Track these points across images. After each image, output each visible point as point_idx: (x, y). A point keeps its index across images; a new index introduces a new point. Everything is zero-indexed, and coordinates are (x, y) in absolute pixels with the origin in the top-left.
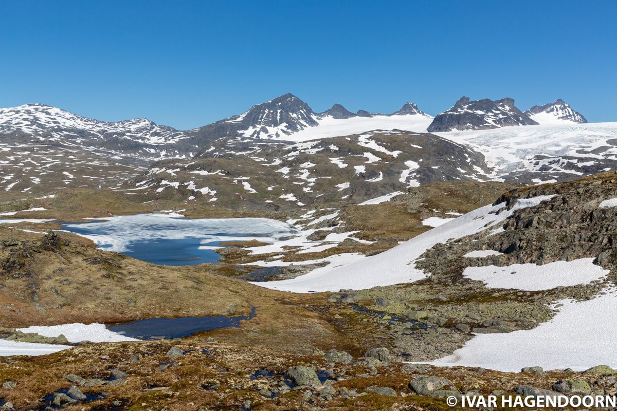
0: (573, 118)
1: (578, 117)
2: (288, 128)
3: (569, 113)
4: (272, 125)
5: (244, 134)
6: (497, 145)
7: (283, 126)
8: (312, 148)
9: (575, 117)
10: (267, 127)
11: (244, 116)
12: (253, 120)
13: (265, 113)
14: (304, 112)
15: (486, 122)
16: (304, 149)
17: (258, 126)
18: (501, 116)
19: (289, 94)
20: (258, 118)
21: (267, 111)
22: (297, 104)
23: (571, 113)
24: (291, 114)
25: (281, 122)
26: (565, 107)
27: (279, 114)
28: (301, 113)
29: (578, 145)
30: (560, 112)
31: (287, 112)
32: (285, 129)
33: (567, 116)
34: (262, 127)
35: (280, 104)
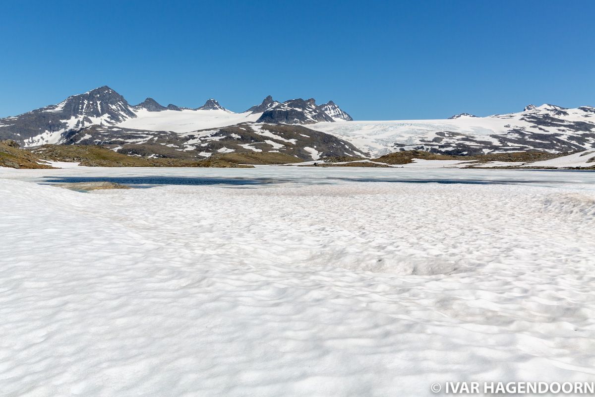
0: (342, 117)
1: (346, 116)
2: (111, 119)
3: (339, 112)
4: (95, 116)
5: (67, 123)
6: (354, 136)
7: (106, 116)
8: (212, 136)
9: (343, 116)
10: (90, 117)
11: (63, 106)
12: (74, 110)
13: (84, 104)
14: (122, 104)
15: (307, 118)
16: (205, 137)
17: (80, 116)
18: (314, 114)
19: (106, 86)
20: (78, 109)
21: (86, 102)
22: (115, 97)
23: (340, 113)
24: (111, 105)
25: (103, 113)
26: (335, 108)
27: (99, 106)
28: (119, 105)
29: (417, 137)
30: (332, 111)
31: (107, 103)
32: (109, 120)
33: (337, 115)
34: (85, 118)
35: (98, 95)
